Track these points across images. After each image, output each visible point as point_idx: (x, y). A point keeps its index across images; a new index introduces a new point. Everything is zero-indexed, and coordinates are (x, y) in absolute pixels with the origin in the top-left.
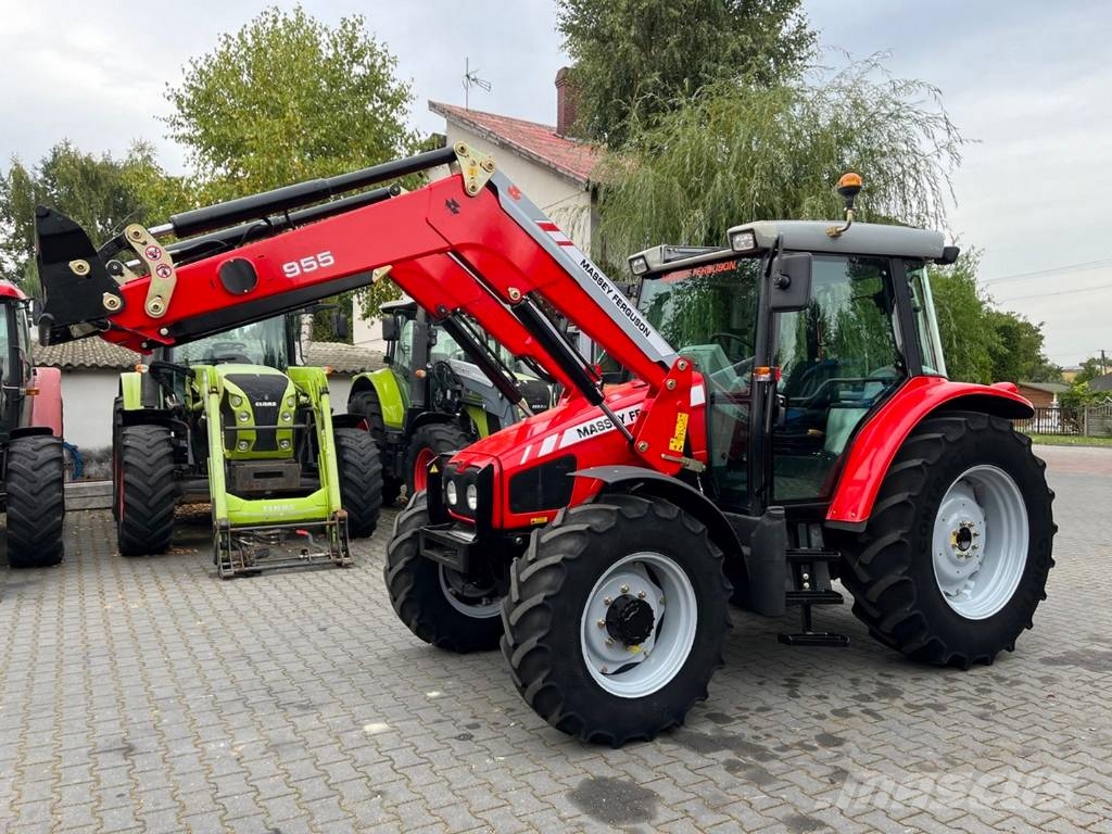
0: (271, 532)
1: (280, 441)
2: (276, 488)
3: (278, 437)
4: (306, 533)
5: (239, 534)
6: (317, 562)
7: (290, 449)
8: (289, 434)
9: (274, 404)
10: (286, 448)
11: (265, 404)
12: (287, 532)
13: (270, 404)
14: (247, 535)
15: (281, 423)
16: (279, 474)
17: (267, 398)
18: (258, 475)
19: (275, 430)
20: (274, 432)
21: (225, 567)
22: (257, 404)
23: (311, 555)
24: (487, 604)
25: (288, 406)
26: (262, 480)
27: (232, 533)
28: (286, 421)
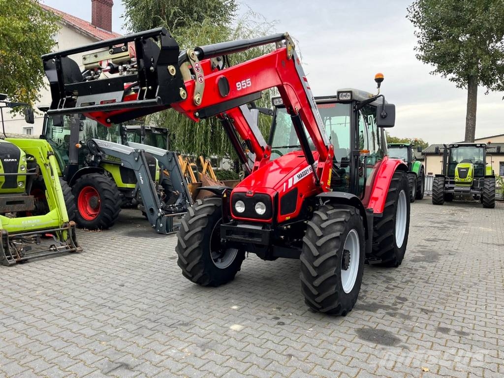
0: (32, 236)
1: (19, 182)
2: (20, 210)
3: (18, 180)
4: (52, 235)
5: (11, 239)
6: (62, 251)
7: (24, 187)
8: (24, 178)
9: (16, 160)
10: (21, 186)
11: (9, 160)
12: (41, 235)
13: (13, 160)
14: (17, 239)
15: (20, 172)
16: (21, 202)
17: (9, 156)
18: (9, 203)
19: (17, 175)
20: (16, 177)
21: (9, 259)
22: (5, 160)
23: (58, 248)
24: (222, 262)
25: (23, 161)
26: (11, 206)
27: (9, 237)
28: (22, 170)
